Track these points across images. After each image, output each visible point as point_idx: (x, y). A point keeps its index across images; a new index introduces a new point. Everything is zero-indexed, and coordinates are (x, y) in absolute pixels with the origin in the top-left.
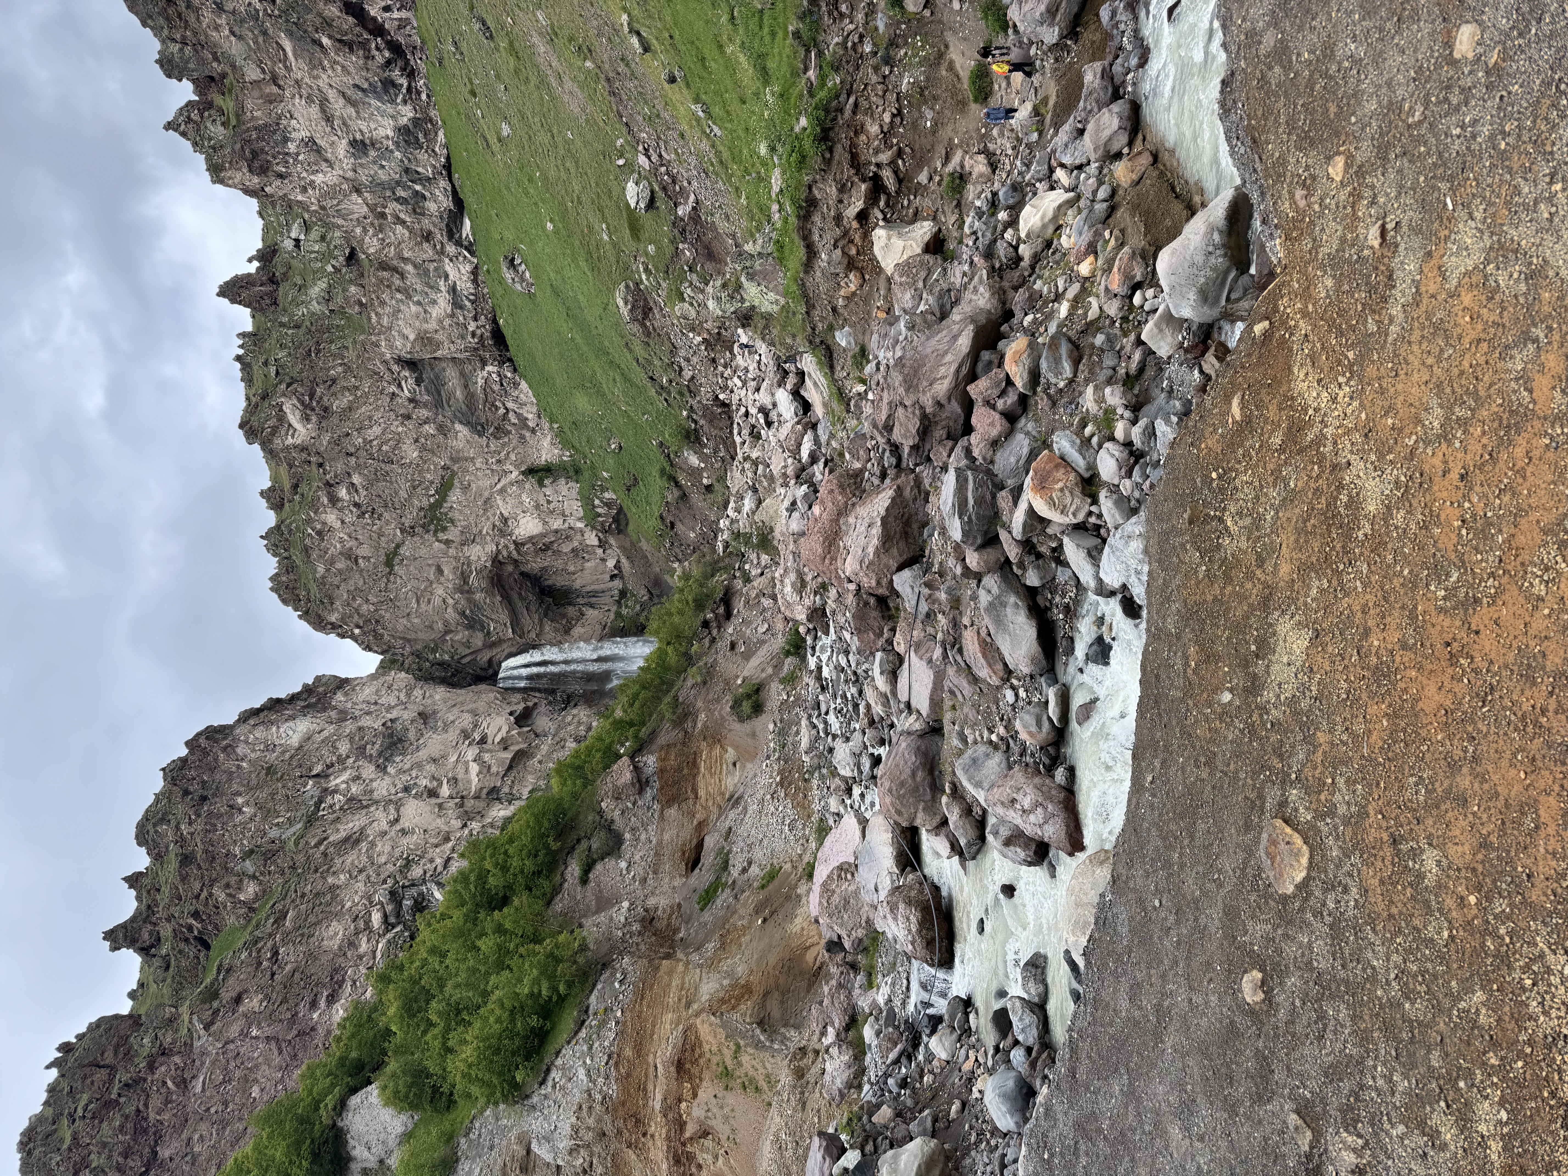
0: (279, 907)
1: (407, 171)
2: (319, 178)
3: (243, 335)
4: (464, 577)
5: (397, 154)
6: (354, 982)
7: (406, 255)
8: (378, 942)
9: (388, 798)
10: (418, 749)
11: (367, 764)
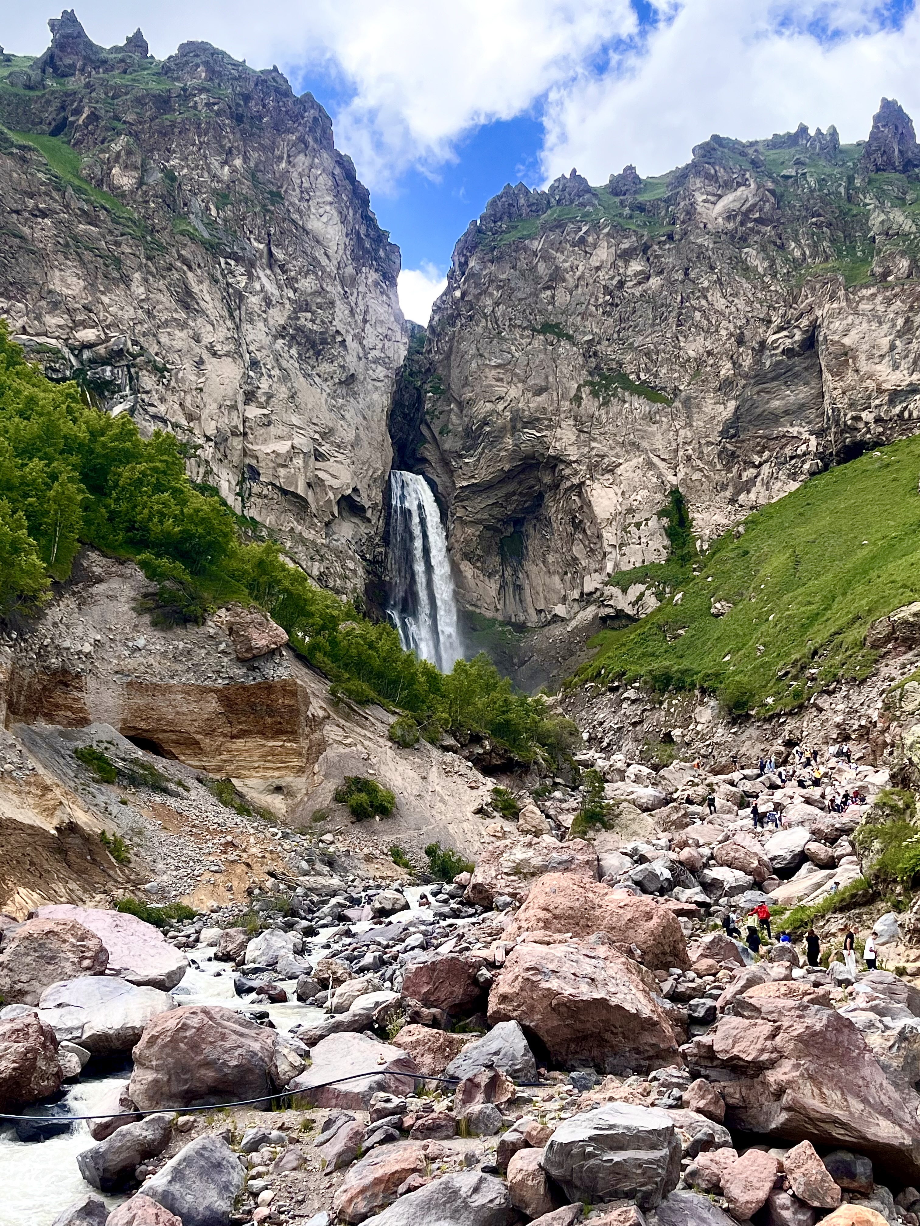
0: (103, 215)
3: (834, 133)
4: (533, 422)
6: (7, 312)
8: (57, 338)
9: (243, 341)
10: (307, 376)
11: (286, 314)
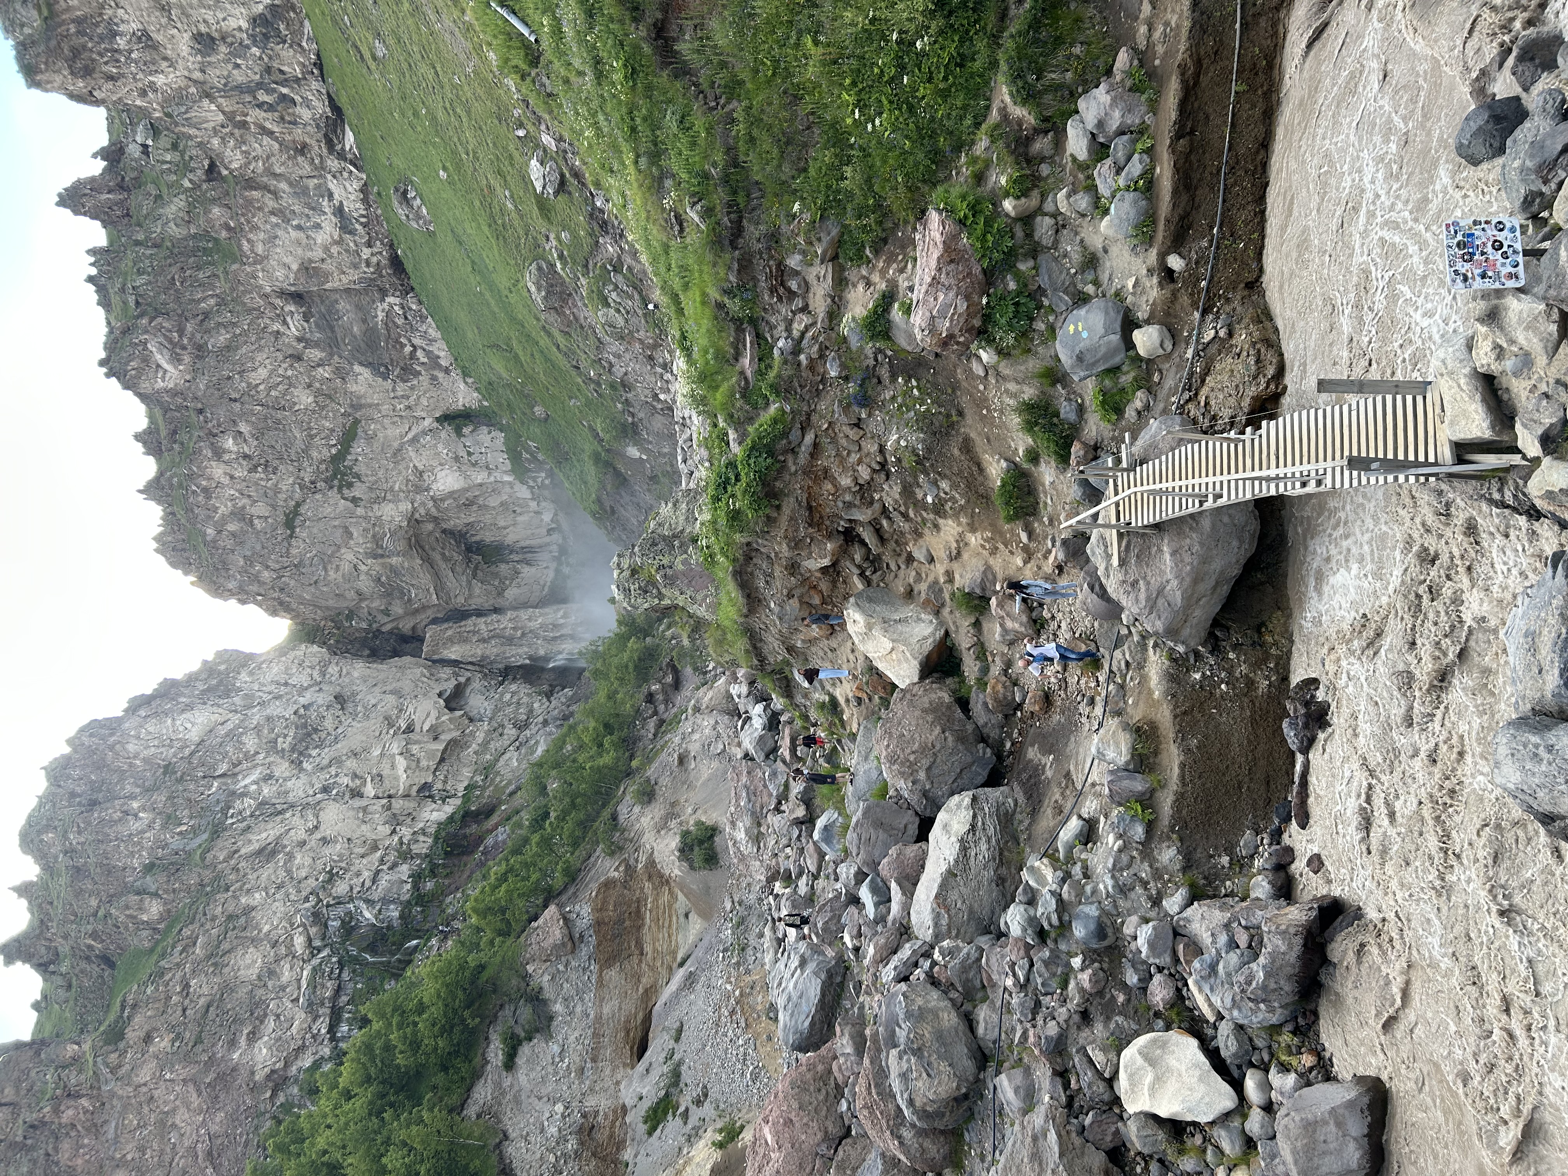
0: (186, 932)
1: (268, 70)
2: (160, 80)
3: (92, 252)
4: (377, 540)
5: (254, 50)
6: (278, 1016)
7: (278, 171)
8: (302, 969)
9: (305, 801)
10: (336, 740)
11: (279, 760)
